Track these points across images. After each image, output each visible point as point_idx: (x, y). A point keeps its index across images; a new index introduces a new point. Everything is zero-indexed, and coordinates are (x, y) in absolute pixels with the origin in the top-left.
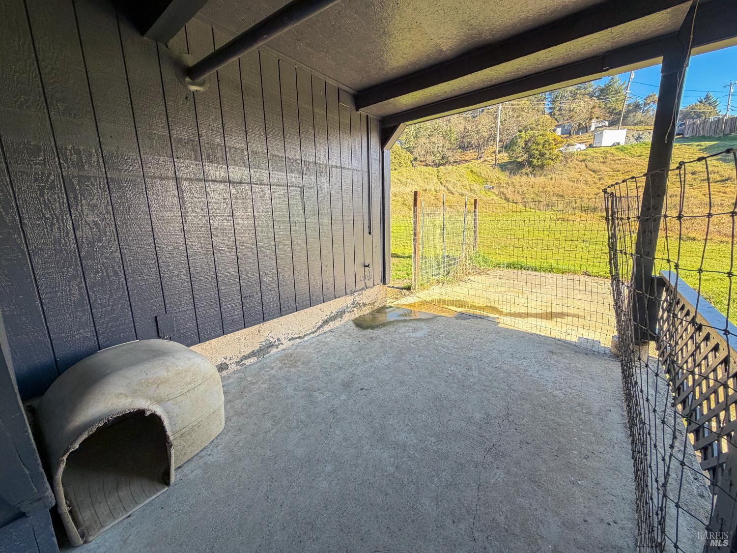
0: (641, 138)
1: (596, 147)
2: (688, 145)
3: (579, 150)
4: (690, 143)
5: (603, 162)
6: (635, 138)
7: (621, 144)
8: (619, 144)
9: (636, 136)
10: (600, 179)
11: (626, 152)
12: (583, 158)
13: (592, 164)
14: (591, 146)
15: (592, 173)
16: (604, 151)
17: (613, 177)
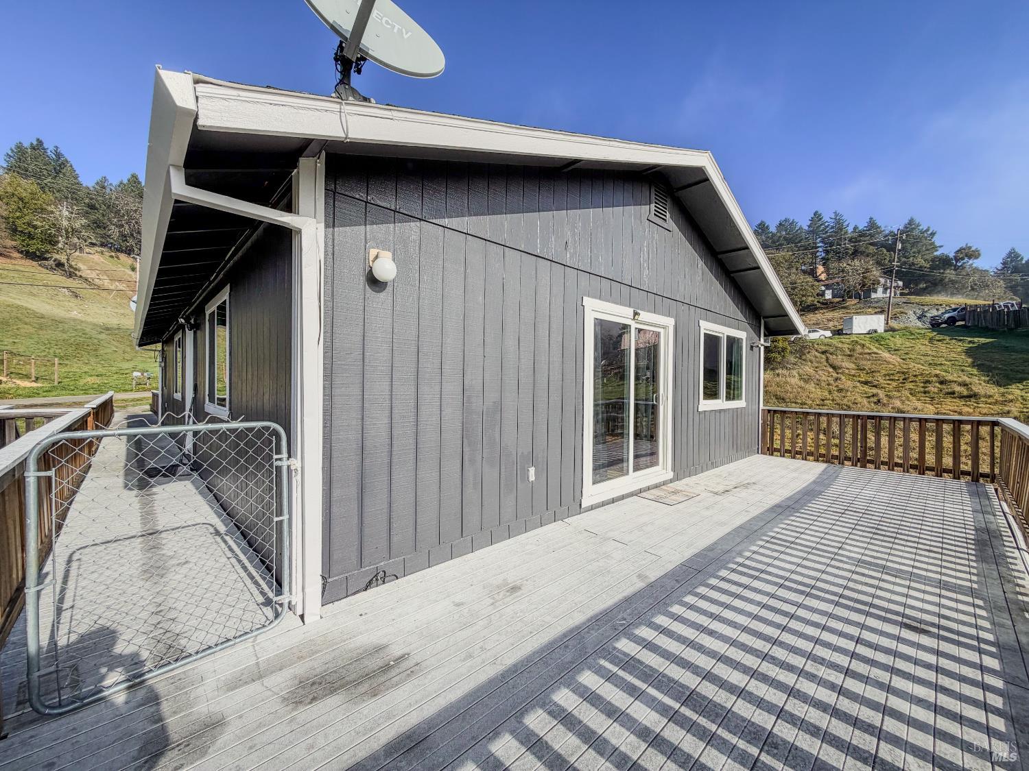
0: (925, 316)
1: (846, 334)
2: (960, 340)
3: (822, 337)
4: (962, 338)
5: (849, 356)
6: (918, 315)
7: (879, 331)
8: (876, 331)
9: (919, 312)
10: (836, 379)
11: (882, 343)
12: (824, 348)
13: (835, 357)
14: (838, 332)
15: (831, 370)
16: (853, 341)
17: (854, 378)
